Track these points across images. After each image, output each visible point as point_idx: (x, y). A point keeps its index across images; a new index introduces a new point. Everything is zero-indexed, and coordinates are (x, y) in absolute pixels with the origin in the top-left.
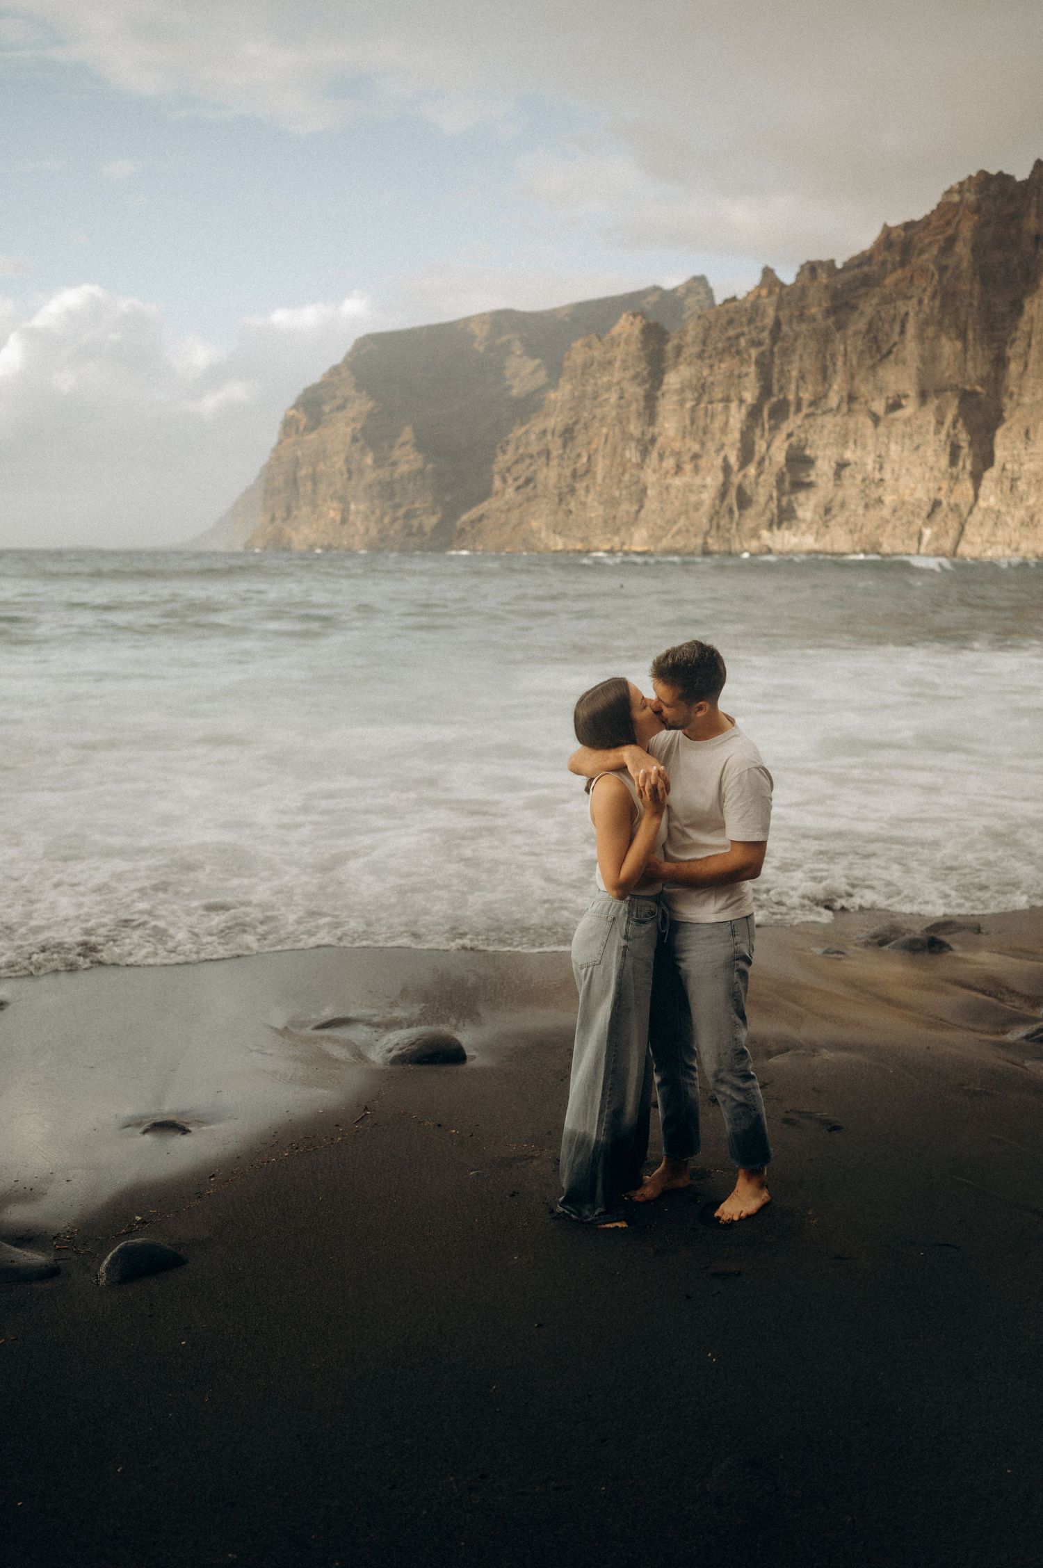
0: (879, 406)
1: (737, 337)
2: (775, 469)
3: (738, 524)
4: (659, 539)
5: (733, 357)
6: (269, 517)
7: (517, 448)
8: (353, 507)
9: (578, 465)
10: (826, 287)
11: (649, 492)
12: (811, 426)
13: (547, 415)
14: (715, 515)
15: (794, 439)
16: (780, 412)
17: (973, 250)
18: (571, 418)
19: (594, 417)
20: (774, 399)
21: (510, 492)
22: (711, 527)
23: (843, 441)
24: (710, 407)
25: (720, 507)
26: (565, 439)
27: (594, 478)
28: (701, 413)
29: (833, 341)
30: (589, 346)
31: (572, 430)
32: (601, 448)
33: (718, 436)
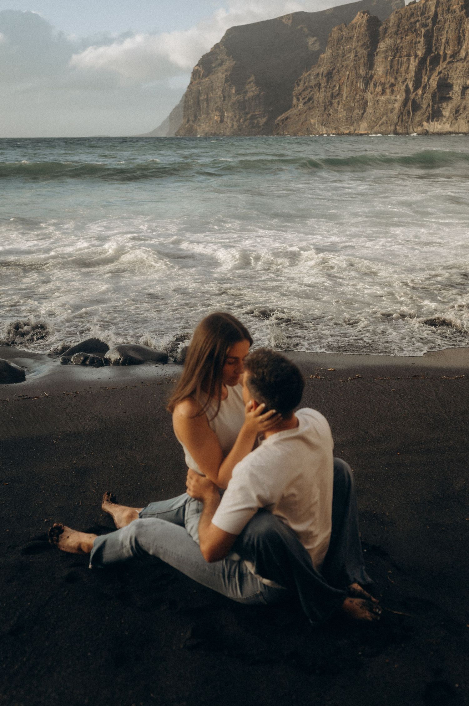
1: (415, 22)
2: (432, 91)
3: (412, 119)
4: (373, 127)
5: (413, 33)
6: (186, 119)
7: (305, 83)
8: (226, 114)
9: (334, 91)
11: (369, 104)
12: (451, 68)
13: (319, 66)
14: (401, 114)
15: (442, 75)
16: (435, 61)
18: (331, 67)
19: (343, 66)
20: (433, 54)
21: (301, 105)
22: (399, 120)
23: (466, 76)
24: (400, 59)
25: (403, 110)
26: (328, 77)
27: (342, 97)
28: (396, 63)
29: (464, 23)
30: (341, 30)
31: (331, 73)
32: (345, 82)
33: (403, 74)
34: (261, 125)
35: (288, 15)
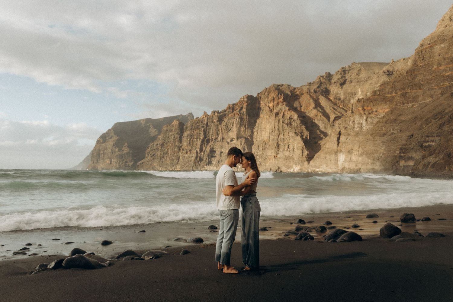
0: (229, 141)
1: (199, 126)
2: (207, 153)
3: (200, 164)
4: (183, 168)
5: (198, 130)
6: (93, 162)
7: (151, 148)
8: (113, 160)
9: (165, 152)
10: (217, 116)
11: (181, 158)
12: (215, 144)
13: (158, 141)
14: (195, 163)
15: (211, 147)
16: (208, 141)
17: (246, 110)
18: (163, 142)
19: (168, 141)
20: (207, 139)
21: (149, 157)
22: (194, 165)
23: (222, 147)
24: (193, 140)
25: (196, 161)
26: (162, 146)
27: (168, 154)
28: (191, 141)
29: (219, 127)
30: (167, 126)
31: (164, 144)
32: (170, 148)
33: (195, 146)
34: (130, 165)
35: (143, 119)
